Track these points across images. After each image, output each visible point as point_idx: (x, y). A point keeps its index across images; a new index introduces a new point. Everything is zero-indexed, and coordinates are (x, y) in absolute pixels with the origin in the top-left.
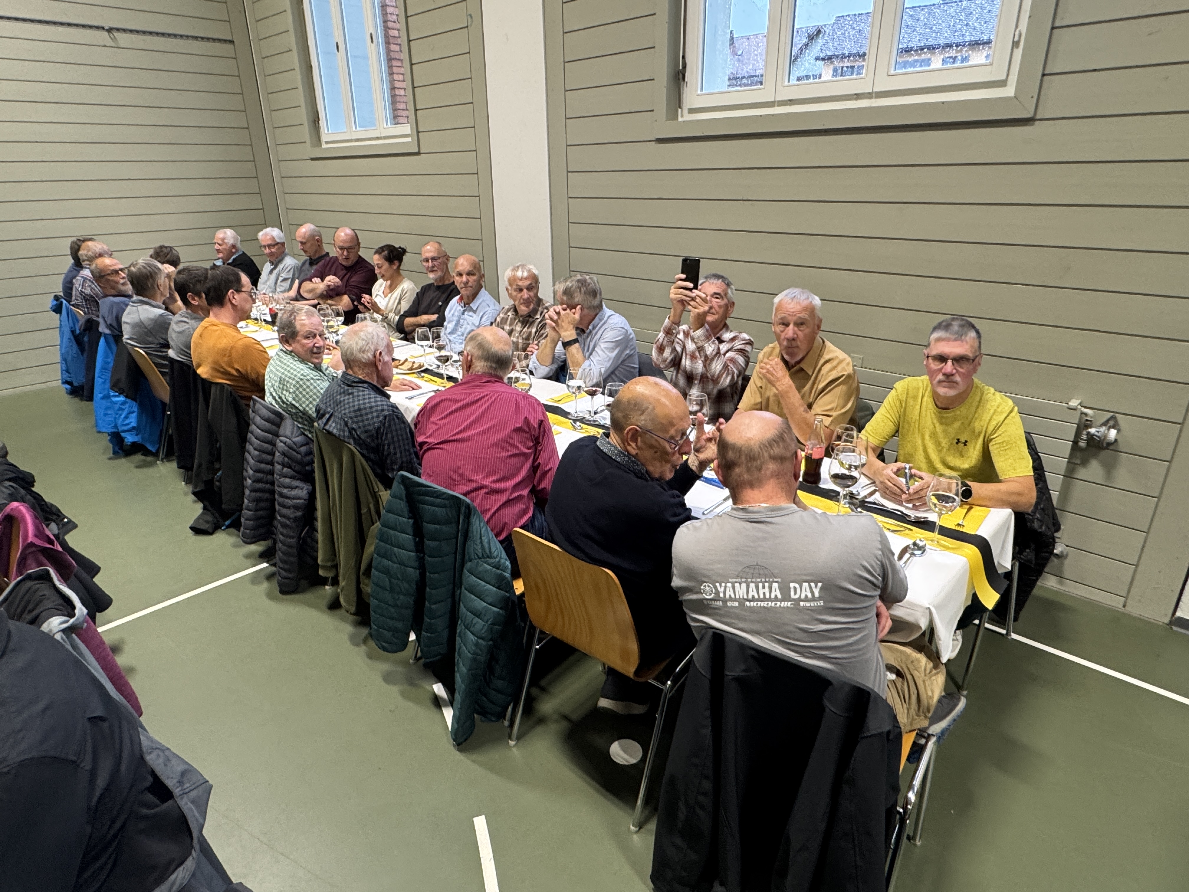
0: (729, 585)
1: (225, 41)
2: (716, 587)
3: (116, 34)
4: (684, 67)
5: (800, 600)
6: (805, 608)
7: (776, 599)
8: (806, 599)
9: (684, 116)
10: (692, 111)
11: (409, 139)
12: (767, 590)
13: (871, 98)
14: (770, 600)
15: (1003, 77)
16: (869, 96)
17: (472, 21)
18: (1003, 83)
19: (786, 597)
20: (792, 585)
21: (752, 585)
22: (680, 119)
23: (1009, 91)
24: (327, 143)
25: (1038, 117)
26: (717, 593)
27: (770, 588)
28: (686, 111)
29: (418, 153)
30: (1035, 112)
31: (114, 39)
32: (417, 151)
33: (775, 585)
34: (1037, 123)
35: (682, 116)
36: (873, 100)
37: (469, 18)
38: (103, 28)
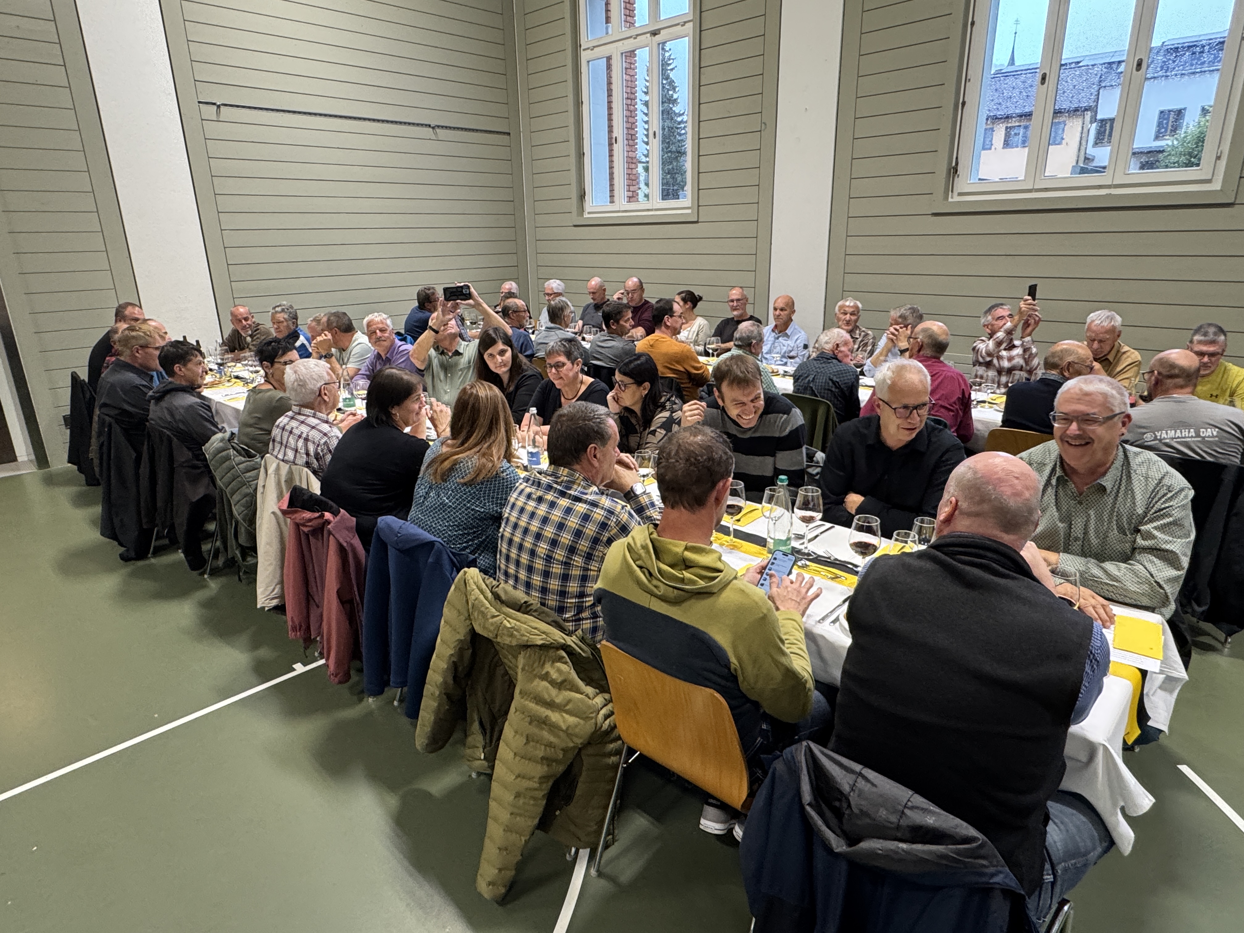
0: (1164, 432)
1: (504, 133)
2: (1155, 434)
3: (438, 130)
4: (957, 164)
5: (1205, 437)
6: (1207, 441)
7: (1192, 437)
8: (1209, 437)
9: (954, 198)
10: (960, 194)
11: (689, 211)
12: (1187, 433)
13: (1110, 188)
14: (1189, 437)
15: (1210, 178)
16: (1109, 187)
17: (766, 128)
18: (1209, 181)
19: (1198, 435)
20: (1202, 430)
21: (1178, 431)
22: (950, 200)
23: (1217, 186)
24: (589, 213)
25: (1237, 202)
26: (1156, 436)
27: (1189, 432)
28: (955, 193)
29: (697, 222)
30: (1236, 198)
31: (436, 134)
32: (696, 220)
33: (1192, 430)
34: (1236, 206)
35: (952, 198)
36: (1112, 189)
37: (763, 125)
38: (430, 126)
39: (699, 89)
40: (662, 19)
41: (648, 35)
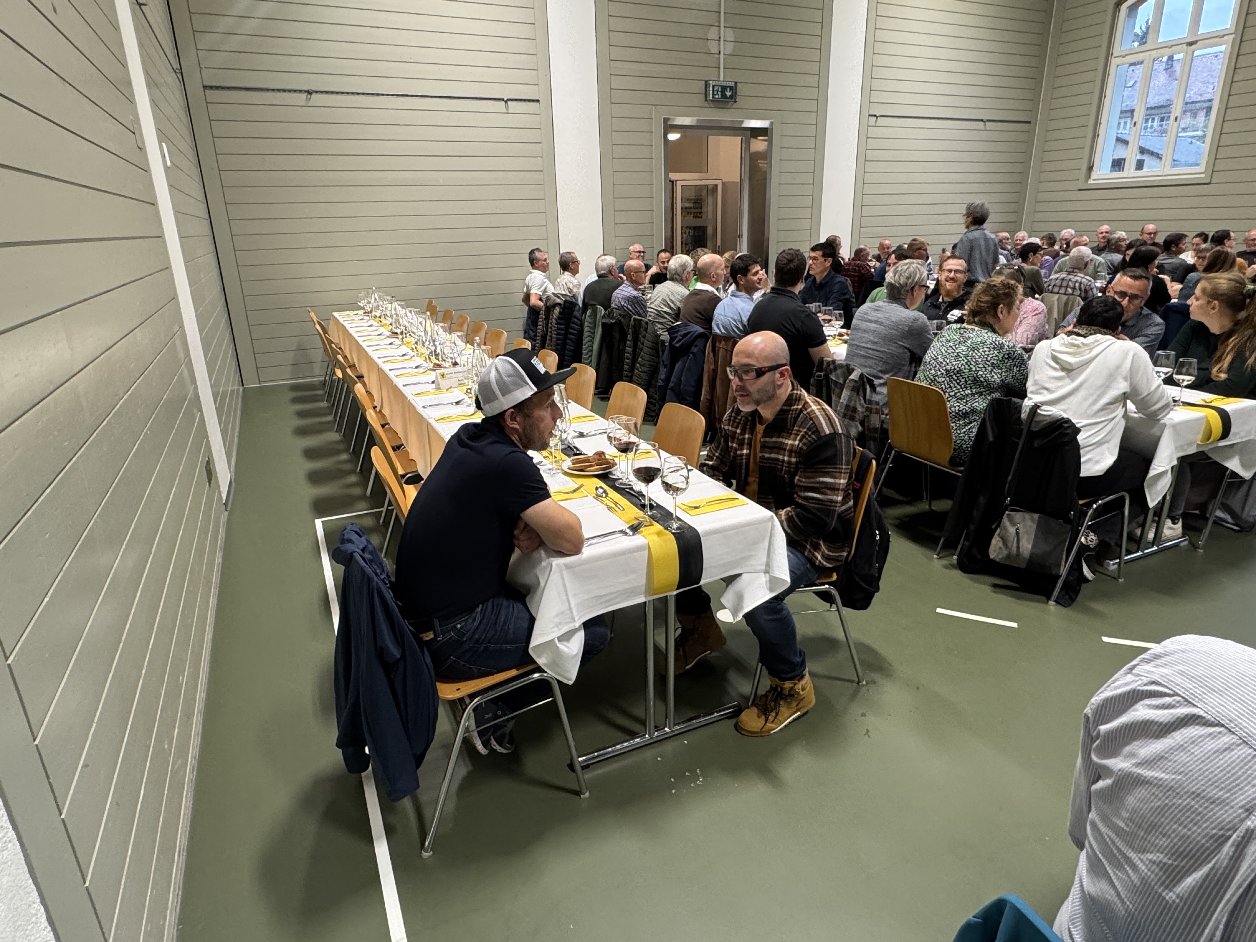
11: (1203, 176)
24: (1096, 180)
32: (1208, 182)
39: (1231, 86)
40: (1199, 33)
41: (1185, 45)
